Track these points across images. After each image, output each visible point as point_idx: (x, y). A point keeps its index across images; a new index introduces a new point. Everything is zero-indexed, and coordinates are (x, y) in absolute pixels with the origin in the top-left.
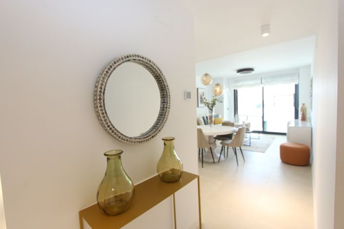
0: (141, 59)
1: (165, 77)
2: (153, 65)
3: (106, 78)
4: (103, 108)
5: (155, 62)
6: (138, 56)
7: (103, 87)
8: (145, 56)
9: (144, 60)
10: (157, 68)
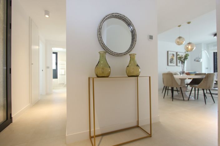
0: (119, 15)
1: (134, 25)
2: (126, 18)
3: (102, 23)
4: (100, 35)
5: (127, 17)
6: (118, 14)
7: (101, 26)
8: (121, 13)
9: (121, 15)
10: (128, 20)
